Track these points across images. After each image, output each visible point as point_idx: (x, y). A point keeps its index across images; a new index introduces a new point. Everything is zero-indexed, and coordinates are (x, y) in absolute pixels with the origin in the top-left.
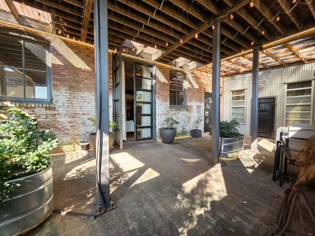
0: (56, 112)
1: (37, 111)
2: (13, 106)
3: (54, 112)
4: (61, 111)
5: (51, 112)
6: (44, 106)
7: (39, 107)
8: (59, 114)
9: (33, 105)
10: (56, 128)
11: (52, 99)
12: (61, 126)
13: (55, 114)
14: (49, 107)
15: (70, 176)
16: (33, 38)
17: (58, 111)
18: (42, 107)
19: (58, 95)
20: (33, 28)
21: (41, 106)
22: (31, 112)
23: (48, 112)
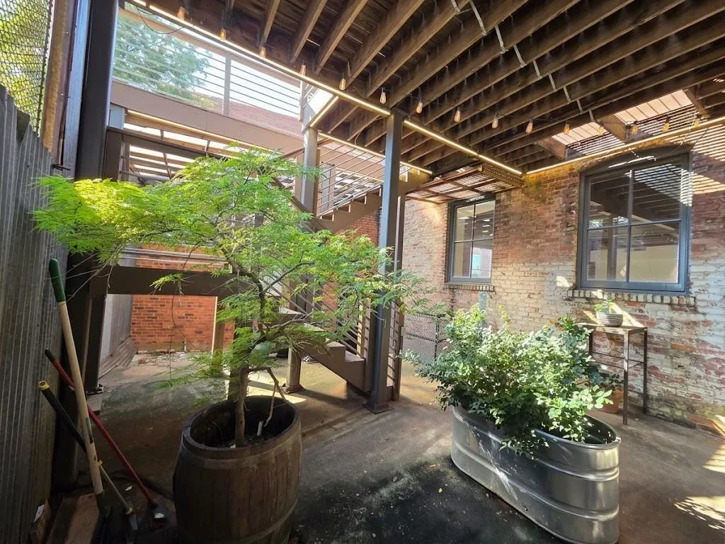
0: (700, 318)
1: (649, 310)
2: (606, 297)
3: (693, 317)
4: (714, 314)
5: (685, 317)
6: (667, 300)
7: (654, 302)
8: (706, 323)
9: (641, 298)
10: (696, 359)
11: (688, 284)
12: (713, 356)
13: (695, 323)
14: (679, 304)
15: (698, 509)
16: (649, 158)
17: (704, 314)
18: (662, 303)
19: (706, 274)
20: (651, 136)
21: (658, 299)
22: (637, 313)
23: (676, 315)
